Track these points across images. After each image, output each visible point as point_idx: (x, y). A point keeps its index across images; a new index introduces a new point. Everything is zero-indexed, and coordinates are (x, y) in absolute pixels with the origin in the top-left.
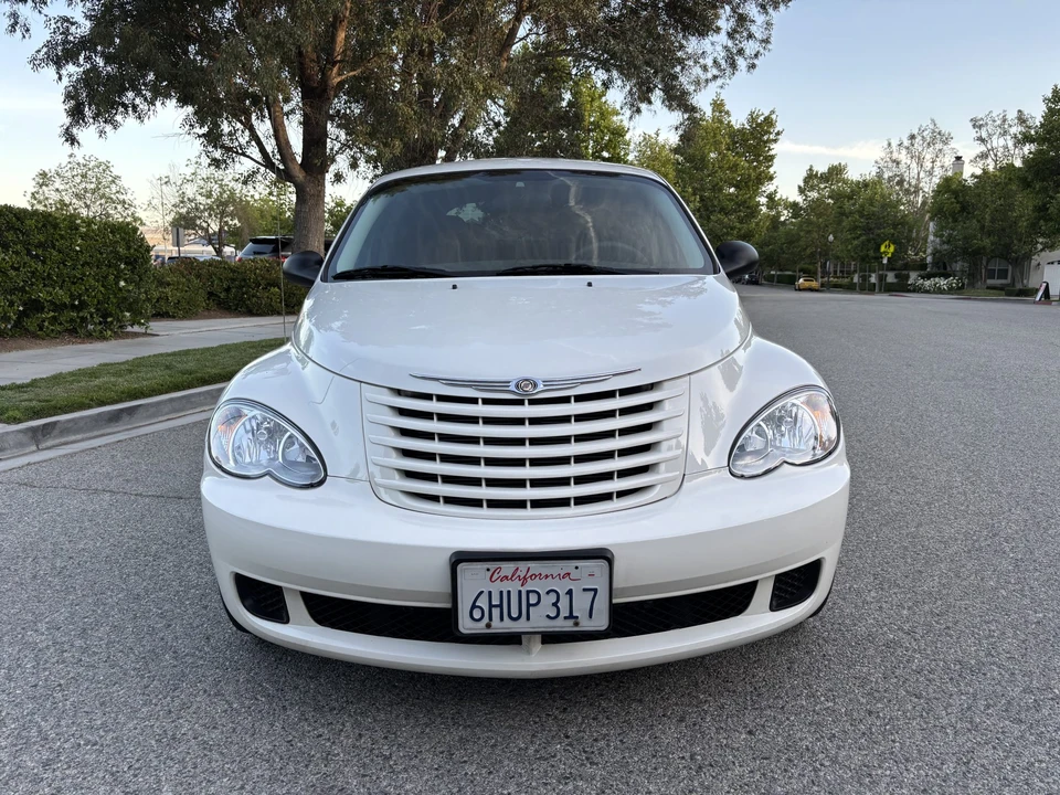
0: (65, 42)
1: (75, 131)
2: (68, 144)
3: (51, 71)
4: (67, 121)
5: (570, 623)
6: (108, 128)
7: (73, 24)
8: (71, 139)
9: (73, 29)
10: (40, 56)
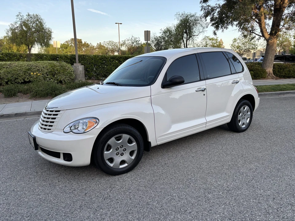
0: (208, 11)
9: (209, 8)
10: (202, 16)
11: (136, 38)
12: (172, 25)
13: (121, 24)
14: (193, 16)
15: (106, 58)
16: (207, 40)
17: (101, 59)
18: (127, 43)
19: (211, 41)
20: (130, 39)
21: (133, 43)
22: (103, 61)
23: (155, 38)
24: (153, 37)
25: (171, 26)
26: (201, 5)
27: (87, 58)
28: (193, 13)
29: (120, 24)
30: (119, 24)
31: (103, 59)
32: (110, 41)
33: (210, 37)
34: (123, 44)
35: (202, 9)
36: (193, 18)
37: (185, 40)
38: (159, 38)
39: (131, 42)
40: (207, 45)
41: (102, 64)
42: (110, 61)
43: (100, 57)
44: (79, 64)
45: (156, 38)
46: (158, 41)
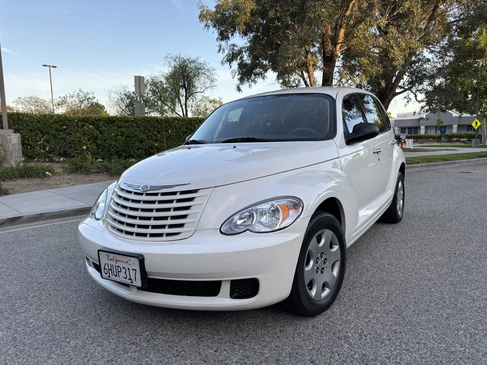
0: (233, 53)
1: (241, 86)
2: (238, 91)
3: (227, 65)
4: (238, 82)
5: (130, 281)
6: (253, 84)
7: (236, 46)
8: (239, 89)
9: (235, 48)
10: (225, 60)
11: (88, 93)
12: (159, 74)
13: (55, 67)
14: (194, 62)
15: (68, 120)
16: (206, 102)
17: (57, 122)
18: (69, 101)
19: (212, 104)
20: (76, 94)
21: (81, 102)
22: (62, 126)
23: (126, 95)
24: (123, 93)
25: (157, 75)
26: (218, 43)
27: (27, 119)
28: (193, 57)
29: (53, 67)
30: (50, 66)
31: (61, 121)
32: (31, 98)
33: (210, 98)
34: (62, 104)
35: (219, 50)
36: (192, 65)
37: (183, 99)
38: (133, 95)
39: (77, 100)
40: (206, 110)
41: (60, 131)
42: (77, 126)
43: (55, 119)
44: (11, 131)
45: (128, 94)
46: (132, 100)
